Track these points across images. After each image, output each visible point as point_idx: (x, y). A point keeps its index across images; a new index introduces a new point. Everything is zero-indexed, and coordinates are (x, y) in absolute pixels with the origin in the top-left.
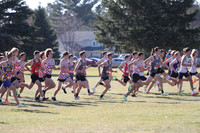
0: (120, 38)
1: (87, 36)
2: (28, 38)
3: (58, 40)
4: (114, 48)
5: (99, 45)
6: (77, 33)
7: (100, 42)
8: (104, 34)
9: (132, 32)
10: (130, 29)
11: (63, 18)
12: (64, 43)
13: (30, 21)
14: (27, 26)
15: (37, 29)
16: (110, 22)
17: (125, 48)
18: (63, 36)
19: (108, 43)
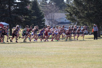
0: (80, 17)
1: (61, 16)
2: (28, 17)
3: (45, 18)
4: (77, 23)
5: (68, 21)
6: (56, 14)
7: (69, 19)
8: (71, 15)
9: (86, 14)
10: (85, 12)
11: (48, 6)
12: (48, 20)
13: (29, 7)
14: (27, 10)
15: (33, 11)
16: (74, 8)
17: (83, 23)
18: (48, 16)
19: (73, 20)
